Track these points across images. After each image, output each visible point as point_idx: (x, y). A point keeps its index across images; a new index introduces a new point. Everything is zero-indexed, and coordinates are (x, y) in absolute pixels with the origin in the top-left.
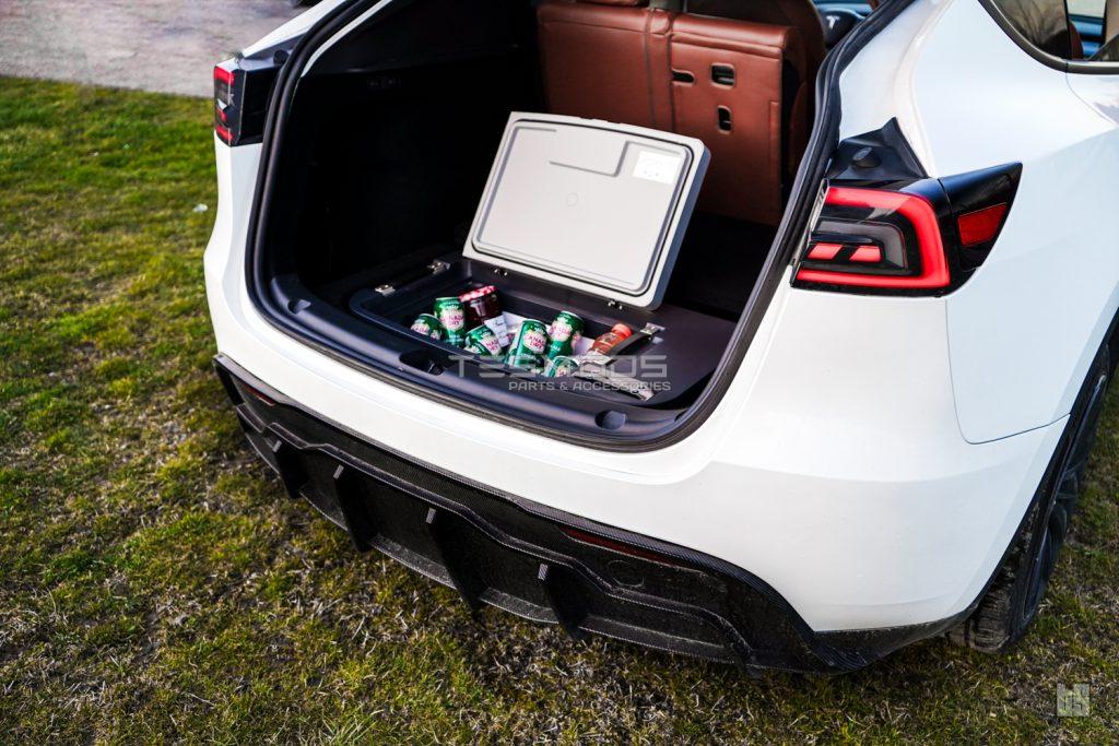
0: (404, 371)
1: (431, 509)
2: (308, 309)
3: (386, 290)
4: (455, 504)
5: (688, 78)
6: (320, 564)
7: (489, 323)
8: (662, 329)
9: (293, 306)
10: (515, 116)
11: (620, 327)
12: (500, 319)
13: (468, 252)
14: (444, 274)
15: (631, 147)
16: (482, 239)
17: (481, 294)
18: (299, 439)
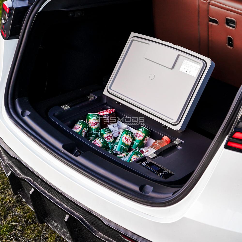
0: (64, 153)
1: (67, 215)
2: (29, 116)
3: (66, 108)
4: (77, 215)
5: (215, 22)
6: (26, 221)
7: (110, 126)
8: (183, 142)
9: (23, 113)
10: (133, 34)
11: (165, 138)
12: (116, 125)
13: (105, 93)
14: (94, 101)
15: (180, 57)
16: (112, 88)
17: (108, 113)
18: (19, 172)
